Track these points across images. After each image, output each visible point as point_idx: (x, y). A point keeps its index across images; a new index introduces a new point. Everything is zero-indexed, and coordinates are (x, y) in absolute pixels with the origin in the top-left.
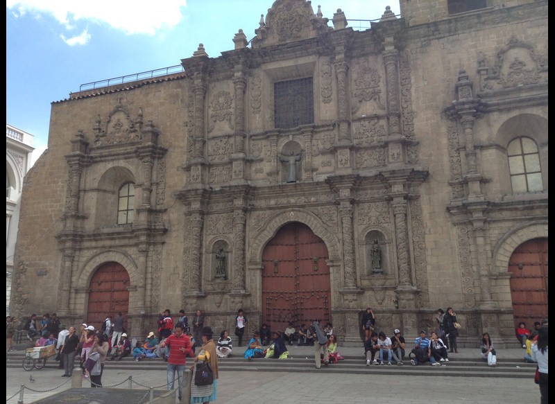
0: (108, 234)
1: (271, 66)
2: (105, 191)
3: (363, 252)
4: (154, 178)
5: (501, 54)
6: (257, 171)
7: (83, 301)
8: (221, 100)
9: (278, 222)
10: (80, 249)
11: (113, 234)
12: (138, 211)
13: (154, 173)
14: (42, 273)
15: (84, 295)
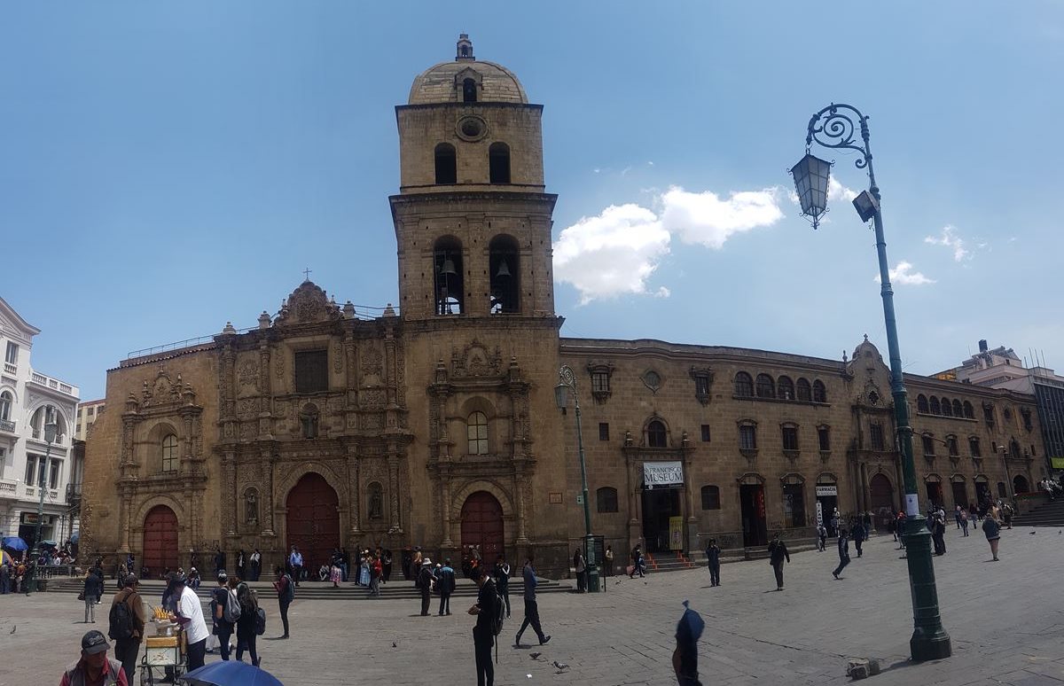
0: (158, 481)
1: (292, 341)
2: (153, 443)
3: (365, 500)
4: (194, 433)
5: (467, 350)
6: (281, 428)
7: (140, 539)
8: (249, 367)
9: (299, 473)
10: (136, 494)
11: (163, 481)
12: (182, 462)
13: (193, 428)
14: (104, 515)
15: (140, 534)
